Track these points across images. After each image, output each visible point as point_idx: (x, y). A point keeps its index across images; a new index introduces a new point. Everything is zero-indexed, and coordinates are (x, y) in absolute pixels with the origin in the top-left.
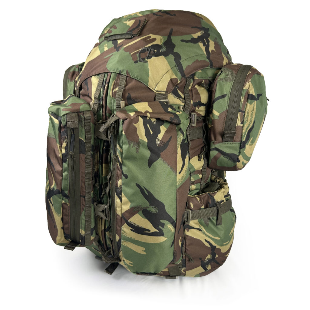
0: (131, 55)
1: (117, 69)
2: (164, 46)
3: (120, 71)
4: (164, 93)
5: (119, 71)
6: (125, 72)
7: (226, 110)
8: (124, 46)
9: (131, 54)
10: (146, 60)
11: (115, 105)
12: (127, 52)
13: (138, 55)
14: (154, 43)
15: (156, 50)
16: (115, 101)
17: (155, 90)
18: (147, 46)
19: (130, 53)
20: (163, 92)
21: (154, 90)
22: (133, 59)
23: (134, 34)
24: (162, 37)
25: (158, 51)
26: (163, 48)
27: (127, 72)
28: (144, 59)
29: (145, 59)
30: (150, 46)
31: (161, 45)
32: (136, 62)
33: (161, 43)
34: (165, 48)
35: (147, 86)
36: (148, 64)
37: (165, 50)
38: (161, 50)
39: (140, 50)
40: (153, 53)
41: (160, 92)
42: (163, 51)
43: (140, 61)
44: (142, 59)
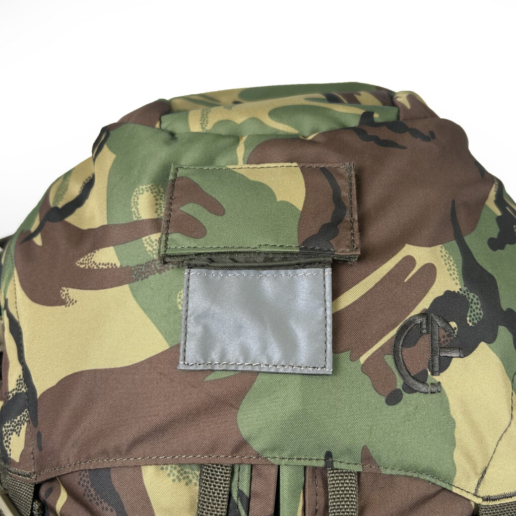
0: (365, 368)
2: (471, 295)
3: (328, 455)
5: (323, 455)
6: (354, 458)
9: (363, 359)
10: (431, 378)
13: (389, 360)
14: (436, 291)
15: (453, 325)
17: (479, 493)
18: (417, 310)
19: (354, 358)
21: (475, 495)
22: (377, 386)
23: (341, 256)
24: (444, 250)
25: (461, 322)
26: (474, 307)
29: (425, 373)
30: (427, 307)
31: (461, 289)
32: (393, 398)
33: (457, 284)
34: (478, 304)
35: (449, 488)
36: (445, 395)
37: (481, 314)
38: (470, 316)
39: (394, 332)
40: (447, 341)
41: (501, 499)
42: (475, 321)
43: (411, 390)
44: (413, 378)
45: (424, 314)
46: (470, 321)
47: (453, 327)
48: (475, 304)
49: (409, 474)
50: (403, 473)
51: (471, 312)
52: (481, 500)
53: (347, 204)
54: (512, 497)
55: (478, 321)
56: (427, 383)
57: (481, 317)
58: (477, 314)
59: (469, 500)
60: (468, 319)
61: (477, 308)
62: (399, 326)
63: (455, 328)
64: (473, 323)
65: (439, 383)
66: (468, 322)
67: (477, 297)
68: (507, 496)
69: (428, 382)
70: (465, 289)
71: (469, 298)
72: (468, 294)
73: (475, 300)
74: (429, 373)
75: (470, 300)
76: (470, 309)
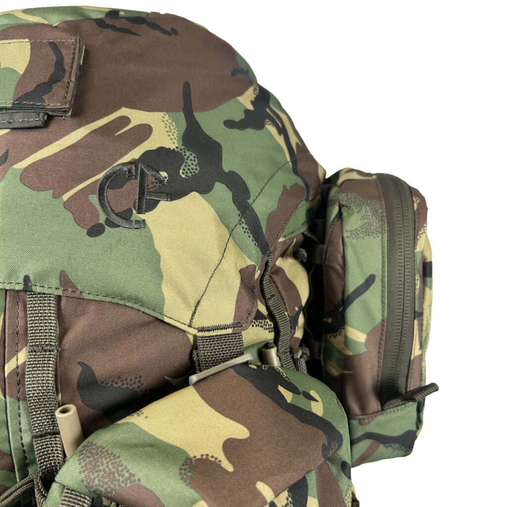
0: (67, 205)
1: (11, 274)
2: (188, 153)
3: (27, 279)
4: (230, 331)
5: (21, 280)
6: (55, 282)
7: (383, 321)
8: (16, 162)
9: (66, 197)
10: (136, 216)
11: (24, 426)
12: (39, 190)
13: (94, 199)
14: (150, 144)
15: (164, 174)
16: (21, 411)
17: (194, 325)
18: (126, 159)
19: (56, 196)
20: (225, 327)
21: (190, 326)
22: (79, 221)
23: (53, 110)
24: (167, 117)
25: (173, 173)
26: (189, 162)
27: (65, 281)
28: (126, 216)
29: (130, 212)
30: (137, 157)
31: (177, 148)
32: (95, 231)
33: (174, 143)
34: (195, 161)
35: (160, 317)
36: (149, 231)
37: (196, 169)
38: (184, 170)
39: (100, 176)
40: (155, 186)
41: (215, 330)
42: (189, 175)
43: (113, 225)
44: (116, 214)
45: (133, 162)
46: (183, 173)
47: (164, 176)
48: (191, 160)
49: (115, 301)
50: (108, 299)
51: (185, 166)
52: (197, 331)
53: (67, 68)
54: (227, 329)
55: (192, 175)
56: (131, 219)
57: (197, 172)
58: (192, 169)
59: (184, 331)
60: (181, 171)
61: (192, 164)
62: (105, 171)
63: (166, 177)
64: (186, 176)
65: (144, 220)
66: (181, 174)
67: (193, 155)
68: (221, 327)
69: (133, 218)
70: (183, 148)
71: (185, 155)
72: (185, 152)
73: (192, 157)
74: (134, 212)
75: (186, 157)
76: (184, 164)
